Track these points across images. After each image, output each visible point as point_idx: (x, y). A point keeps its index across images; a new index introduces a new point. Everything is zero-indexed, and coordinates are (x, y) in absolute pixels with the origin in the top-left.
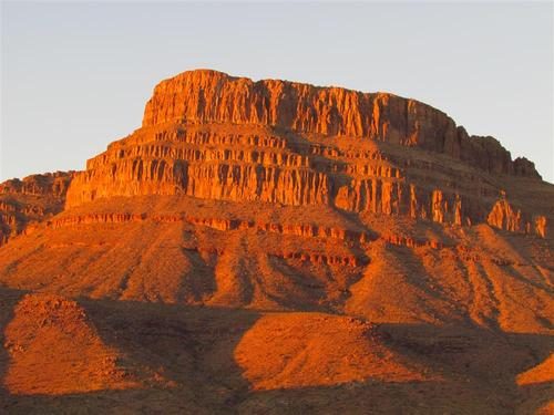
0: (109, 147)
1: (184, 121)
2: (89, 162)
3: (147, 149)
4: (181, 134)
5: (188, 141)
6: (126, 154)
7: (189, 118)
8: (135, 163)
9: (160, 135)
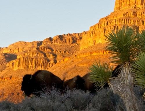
0: (100, 21)
1: (135, 8)
2: (91, 27)
3: (120, 21)
4: (135, 13)
5: (138, 16)
6: (109, 23)
7: (137, 6)
8: (115, 27)
9: (125, 14)
